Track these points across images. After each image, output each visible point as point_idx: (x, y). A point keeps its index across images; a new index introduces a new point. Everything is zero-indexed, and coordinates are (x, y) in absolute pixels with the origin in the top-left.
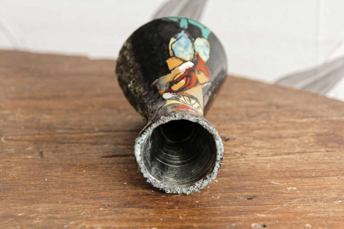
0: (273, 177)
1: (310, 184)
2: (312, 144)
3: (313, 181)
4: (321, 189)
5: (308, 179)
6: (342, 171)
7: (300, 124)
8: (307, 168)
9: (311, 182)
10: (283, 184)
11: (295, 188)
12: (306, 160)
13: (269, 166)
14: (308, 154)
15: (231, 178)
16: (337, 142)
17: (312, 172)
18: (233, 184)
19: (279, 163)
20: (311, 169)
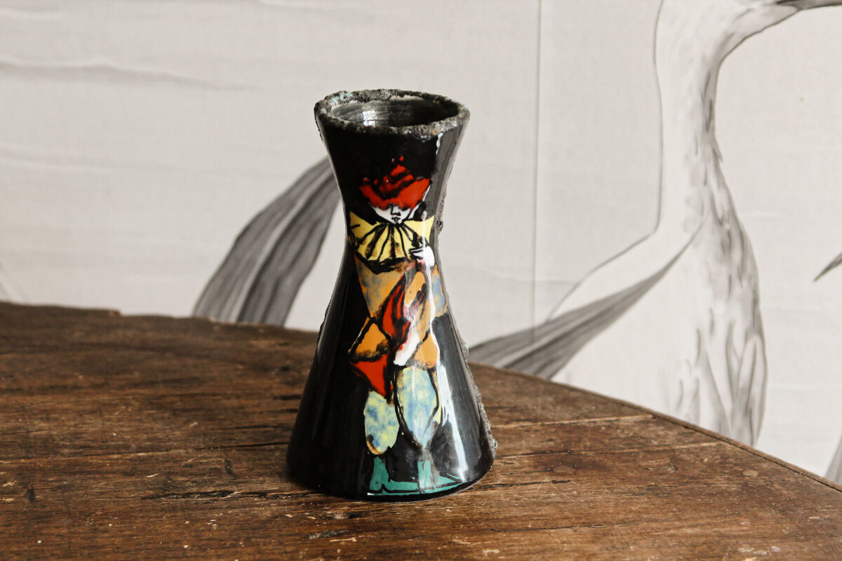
0: (456, 532)
1: (523, 544)
2: (527, 469)
3: (528, 537)
4: (543, 551)
5: (520, 534)
6: (581, 518)
7: (505, 432)
8: (519, 515)
9: (524, 539)
10: (474, 544)
11: (496, 551)
12: (517, 499)
13: (448, 510)
14: (519, 487)
15: (380, 534)
16: (571, 465)
17: (527, 521)
18: (385, 544)
19: (468, 504)
20: (525, 515)
